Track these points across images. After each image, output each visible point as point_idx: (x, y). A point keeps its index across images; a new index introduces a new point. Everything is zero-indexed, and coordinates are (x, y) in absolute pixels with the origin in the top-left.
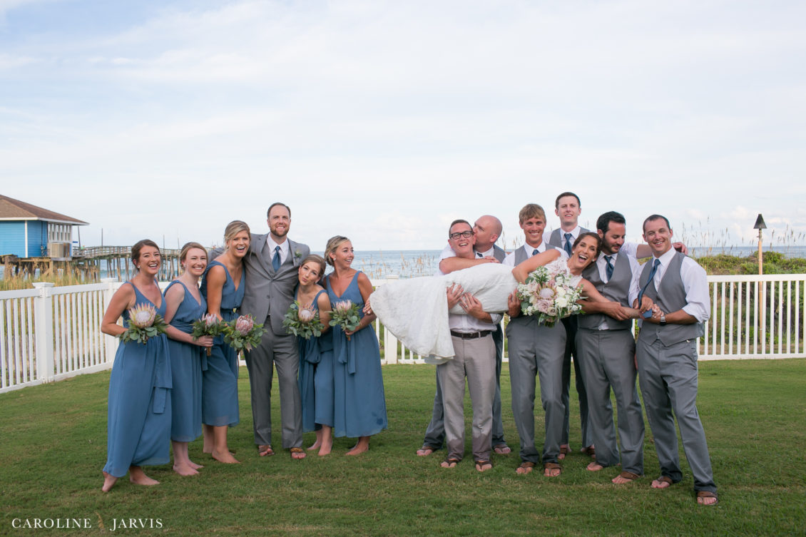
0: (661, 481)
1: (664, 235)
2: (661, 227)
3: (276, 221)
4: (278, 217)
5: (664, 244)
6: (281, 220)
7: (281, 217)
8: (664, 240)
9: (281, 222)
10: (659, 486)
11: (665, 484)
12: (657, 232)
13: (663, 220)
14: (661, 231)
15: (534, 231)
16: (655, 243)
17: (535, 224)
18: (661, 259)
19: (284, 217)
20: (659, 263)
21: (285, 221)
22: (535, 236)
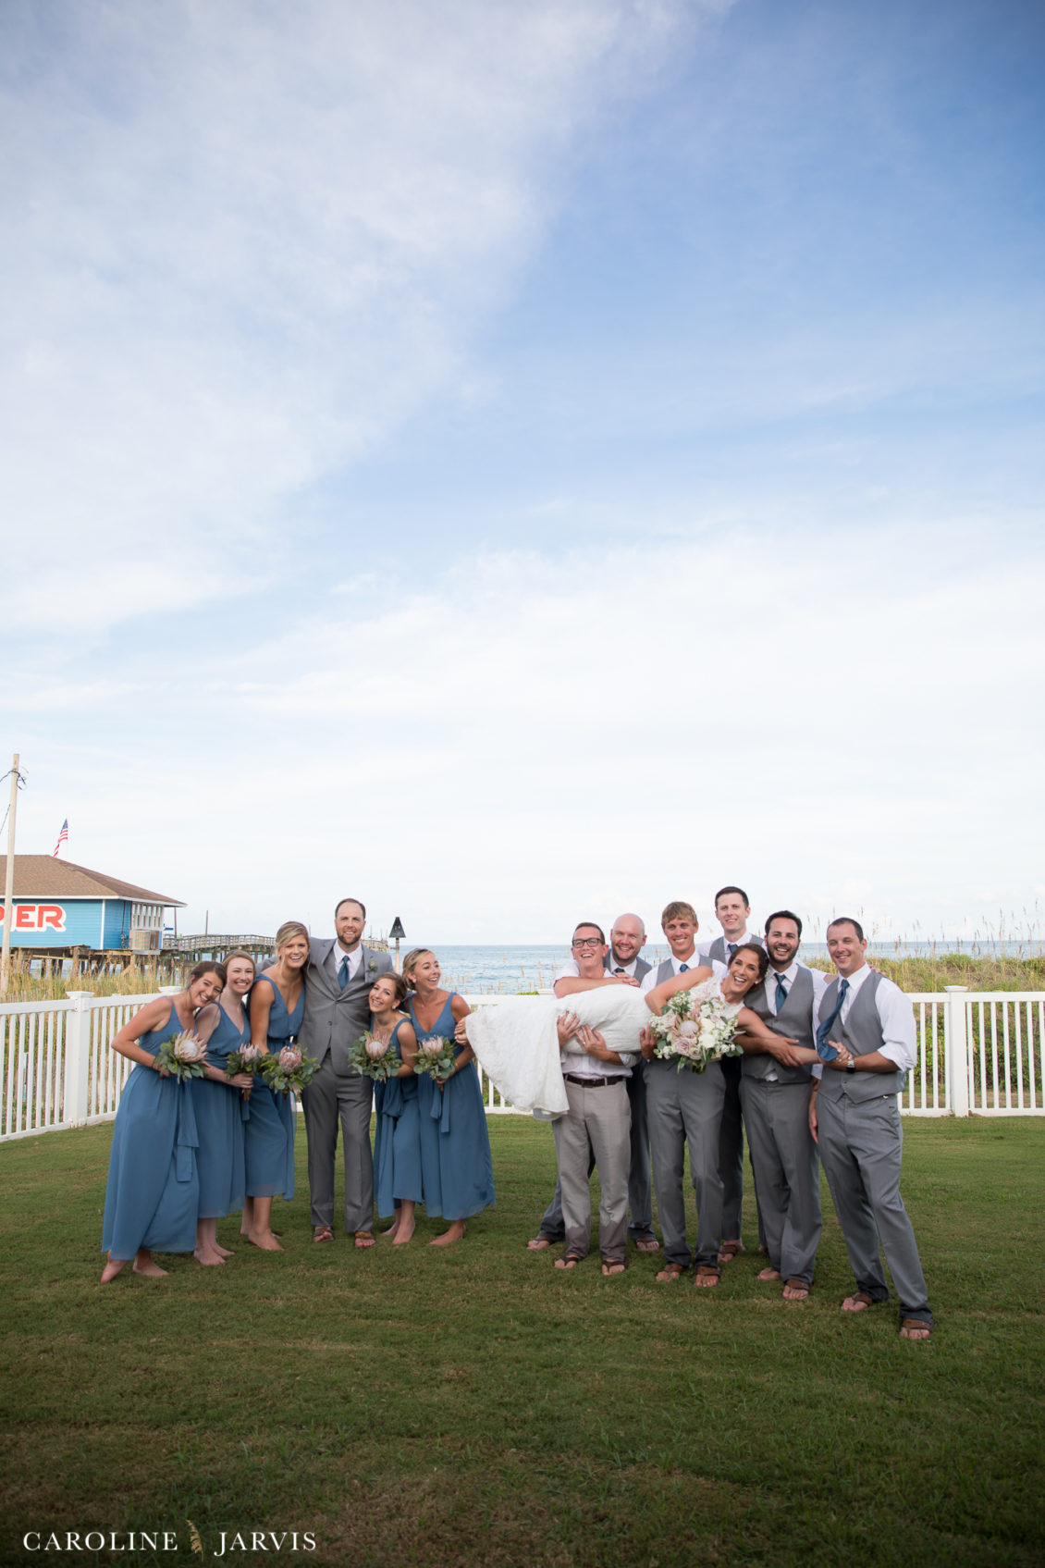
1: (850, 947)
2: (847, 936)
3: (344, 924)
4: (346, 918)
5: (849, 959)
6: (350, 923)
7: (350, 919)
8: (852, 953)
9: (350, 925)
10: (852, 1307)
12: (840, 942)
13: (852, 927)
14: (846, 940)
15: (678, 937)
16: (837, 957)
17: (678, 927)
18: (850, 979)
19: (355, 919)
20: (848, 985)
21: (356, 925)
22: (680, 944)
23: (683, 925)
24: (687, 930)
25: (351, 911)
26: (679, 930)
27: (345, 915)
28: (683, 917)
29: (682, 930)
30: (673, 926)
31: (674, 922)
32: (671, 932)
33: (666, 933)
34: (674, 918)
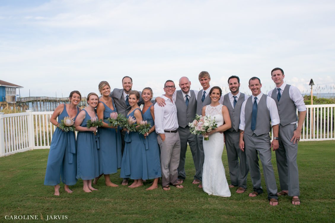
0: (253, 194)
1: (258, 87)
2: (257, 83)
3: (125, 85)
4: (126, 83)
5: (257, 90)
6: (128, 84)
7: (127, 83)
8: (258, 89)
9: (128, 85)
10: (252, 196)
11: (255, 195)
12: (255, 85)
13: (258, 80)
14: (256, 85)
15: (204, 83)
16: (253, 90)
17: (204, 80)
18: (257, 97)
19: (129, 83)
20: (257, 98)
21: (130, 85)
22: (205, 86)
23: (205, 80)
24: (207, 81)
25: (127, 80)
26: (204, 81)
27: (126, 82)
28: (205, 77)
29: (205, 81)
30: (202, 80)
31: (203, 79)
32: (202, 82)
33: (200, 82)
34: (202, 77)
